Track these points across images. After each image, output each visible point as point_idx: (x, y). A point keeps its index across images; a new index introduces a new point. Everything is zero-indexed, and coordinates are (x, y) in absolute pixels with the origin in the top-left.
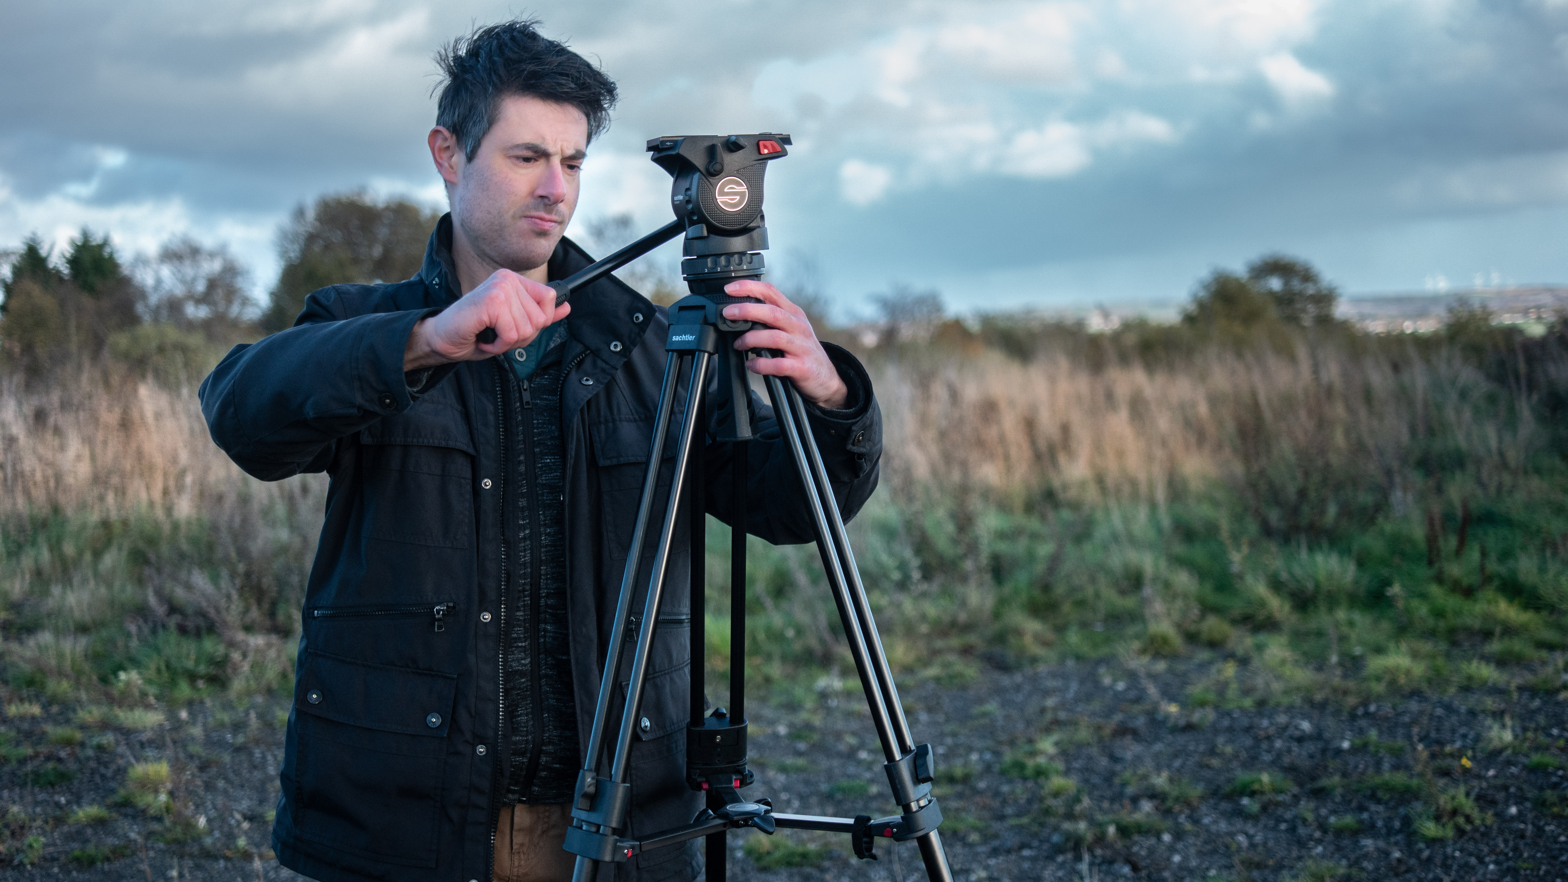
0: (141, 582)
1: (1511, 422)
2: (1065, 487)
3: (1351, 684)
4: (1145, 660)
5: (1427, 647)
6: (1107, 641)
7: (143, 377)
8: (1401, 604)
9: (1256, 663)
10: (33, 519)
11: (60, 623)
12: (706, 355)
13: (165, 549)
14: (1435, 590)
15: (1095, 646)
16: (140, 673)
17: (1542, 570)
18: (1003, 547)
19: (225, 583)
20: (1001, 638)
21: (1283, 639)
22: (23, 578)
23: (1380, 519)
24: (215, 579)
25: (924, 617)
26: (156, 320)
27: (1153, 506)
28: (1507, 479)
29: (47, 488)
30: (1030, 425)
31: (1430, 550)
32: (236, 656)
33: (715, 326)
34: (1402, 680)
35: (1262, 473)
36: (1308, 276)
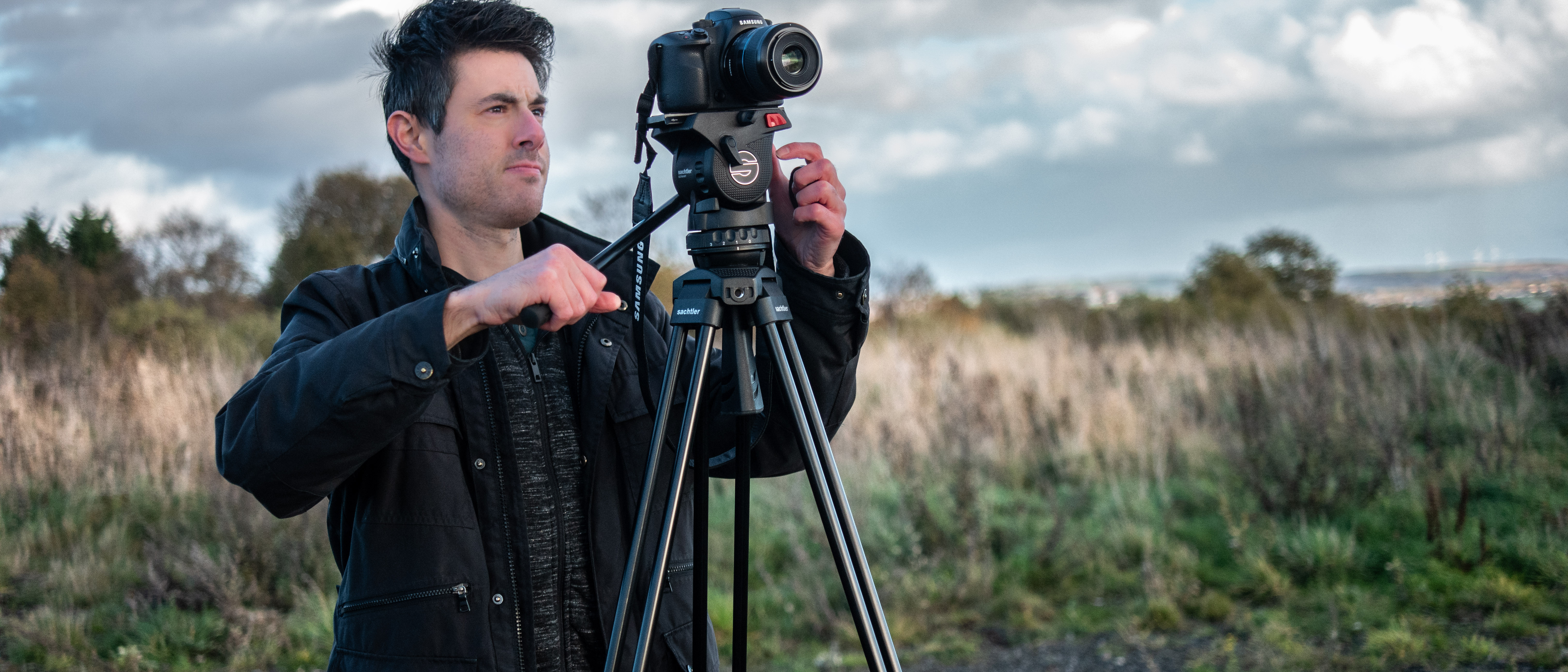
0: (140, 557)
1: (1511, 397)
2: (1065, 462)
3: (1351, 659)
4: (1145, 635)
5: (1426, 622)
6: (1107, 616)
7: (142, 352)
8: (1401, 579)
9: (1256, 638)
10: (33, 494)
11: (60, 599)
12: (711, 329)
13: (164, 524)
14: (1434, 564)
15: (1095, 620)
16: (139, 648)
17: (1542, 545)
18: (1003, 522)
19: (224, 557)
20: (1001, 613)
21: (1283, 614)
22: (23, 554)
23: (1380, 494)
24: (215, 555)
25: (924, 593)
26: (155, 295)
27: (1153, 479)
28: (1507, 454)
29: (47, 463)
30: (1029, 399)
31: (1430, 525)
32: (236, 631)
33: (720, 299)
34: (1402, 654)
35: (1261, 447)
36: (1307, 251)
